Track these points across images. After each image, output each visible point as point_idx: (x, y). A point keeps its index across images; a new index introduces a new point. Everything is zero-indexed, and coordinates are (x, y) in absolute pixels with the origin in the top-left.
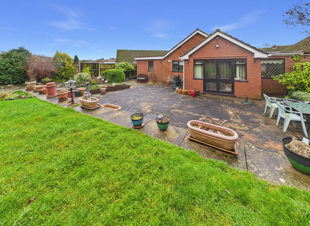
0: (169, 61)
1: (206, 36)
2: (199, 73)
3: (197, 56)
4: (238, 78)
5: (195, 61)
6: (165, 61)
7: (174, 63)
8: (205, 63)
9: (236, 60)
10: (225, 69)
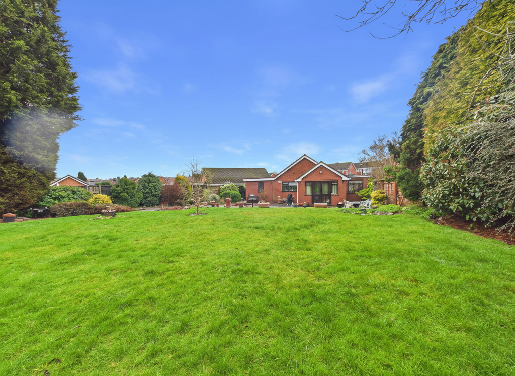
0: (279, 182)
1: (316, 163)
2: (309, 191)
3: (308, 179)
4: (333, 193)
5: (306, 182)
6: (276, 182)
7: (284, 183)
8: (313, 184)
9: (332, 182)
10: (325, 188)
